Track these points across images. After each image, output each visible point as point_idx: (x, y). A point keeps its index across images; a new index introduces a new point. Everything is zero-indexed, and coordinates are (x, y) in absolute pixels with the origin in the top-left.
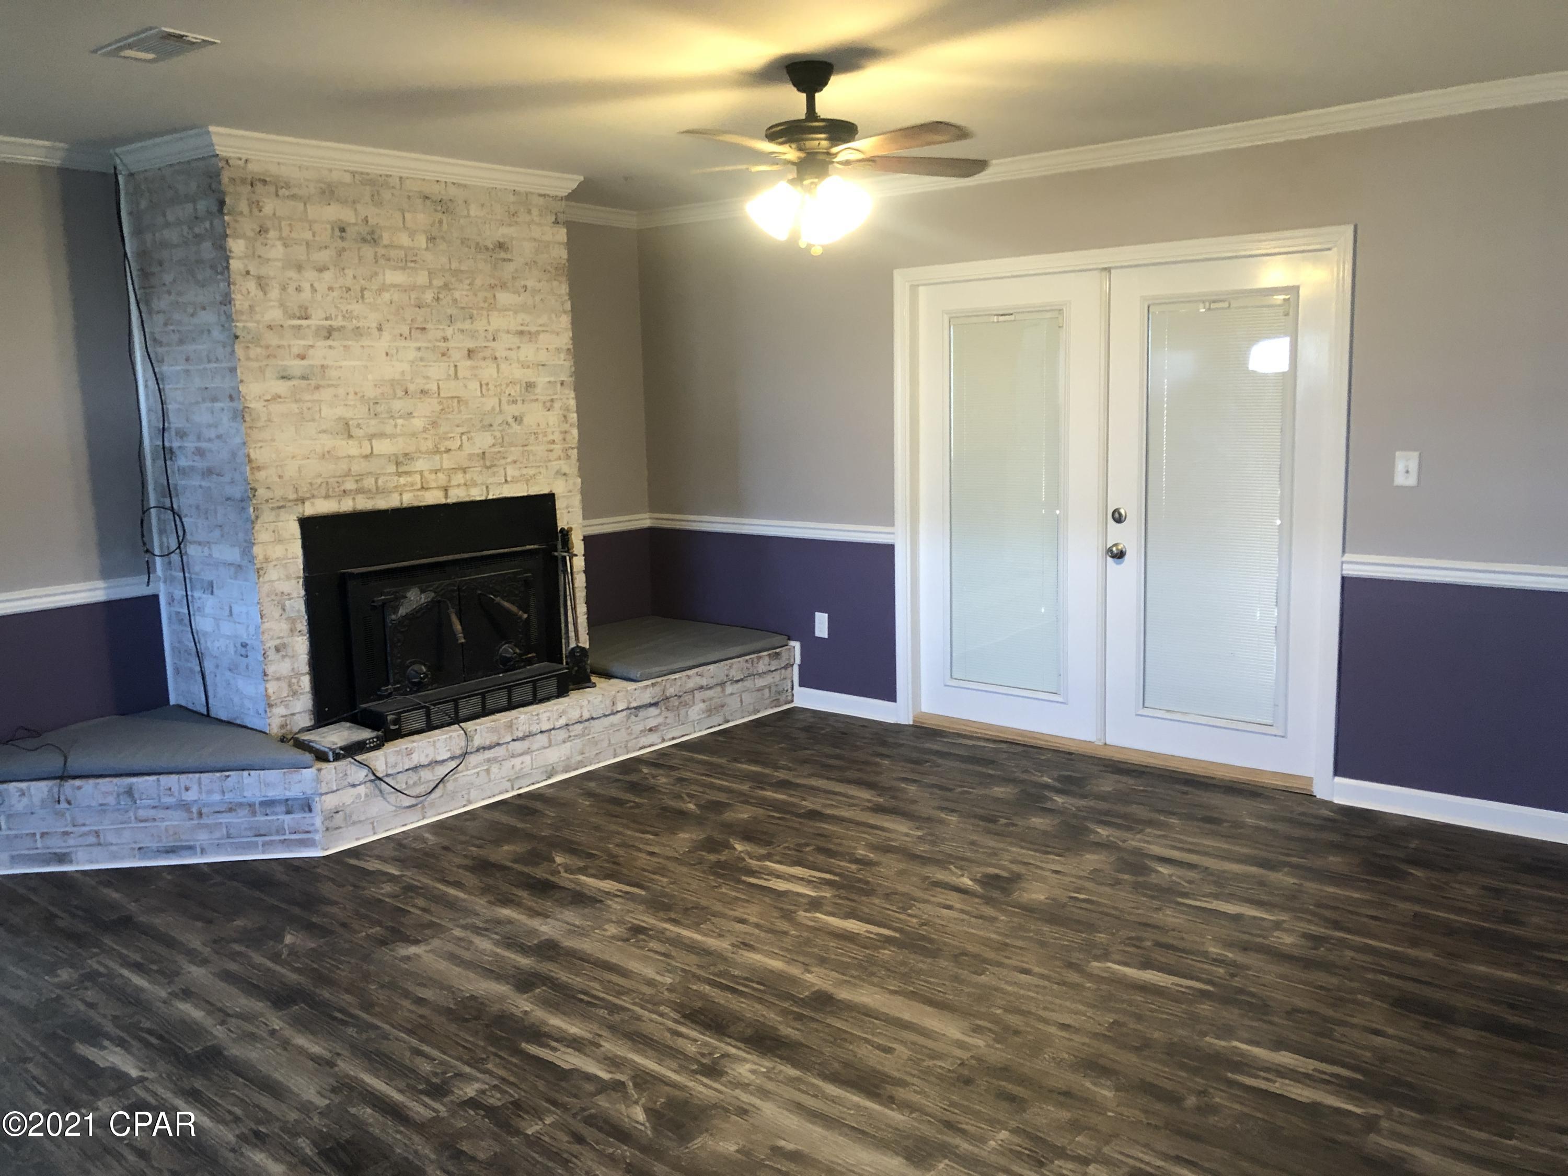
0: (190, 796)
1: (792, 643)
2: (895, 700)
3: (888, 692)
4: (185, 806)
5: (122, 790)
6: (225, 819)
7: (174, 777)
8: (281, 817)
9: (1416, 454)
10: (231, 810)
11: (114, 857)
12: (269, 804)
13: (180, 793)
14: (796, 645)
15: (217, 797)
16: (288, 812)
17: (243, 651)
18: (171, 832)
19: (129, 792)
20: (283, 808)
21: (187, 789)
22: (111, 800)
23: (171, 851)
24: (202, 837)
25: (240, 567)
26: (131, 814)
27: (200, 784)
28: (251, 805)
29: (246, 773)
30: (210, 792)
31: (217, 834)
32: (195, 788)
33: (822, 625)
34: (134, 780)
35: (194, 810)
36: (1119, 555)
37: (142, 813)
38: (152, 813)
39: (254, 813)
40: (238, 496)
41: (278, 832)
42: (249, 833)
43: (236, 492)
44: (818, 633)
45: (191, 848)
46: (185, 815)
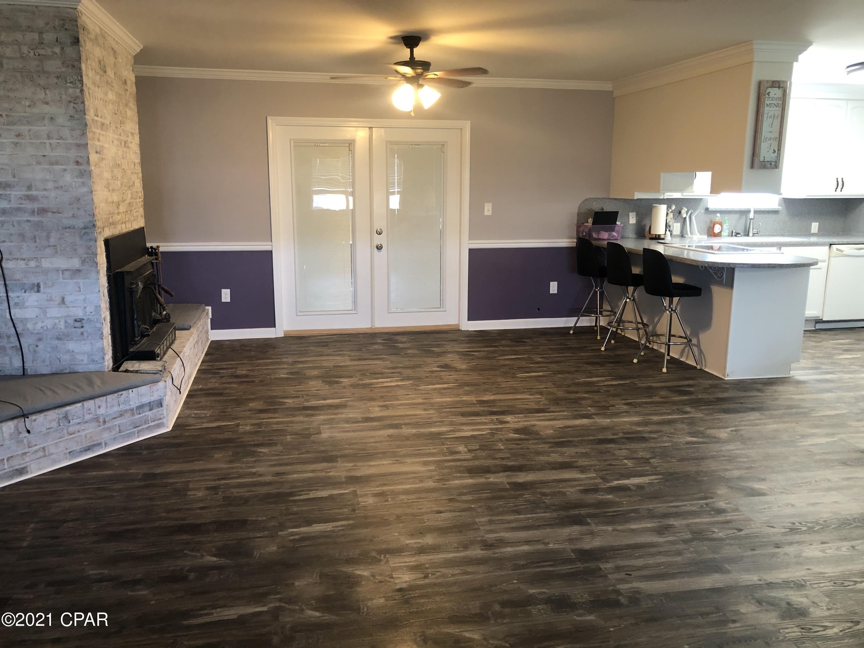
0: (102, 411)
1: (207, 308)
2: (274, 327)
4: (96, 419)
5: (61, 416)
6: (117, 422)
7: (92, 402)
8: (147, 413)
10: (121, 415)
11: (55, 462)
12: (141, 407)
13: (96, 411)
14: (209, 308)
15: (116, 409)
16: (151, 410)
17: (78, 324)
18: (88, 437)
19: (66, 417)
20: (147, 408)
21: (99, 407)
22: (54, 424)
23: (88, 449)
24: (106, 436)
26: (65, 431)
27: (106, 402)
28: (132, 410)
29: (130, 391)
30: (112, 406)
31: (114, 433)
32: (104, 405)
33: (226, 295)
34: (68, 408)
35: (101, 420)
37: (71, 429)
38: (77, 428)
39: (133, 414)
40: (82, 225)
41: (145, 423)
42: (131, 427)
43: (79, 223)
44: (223, 300)
45: (99, 444)
46: (97, 424)
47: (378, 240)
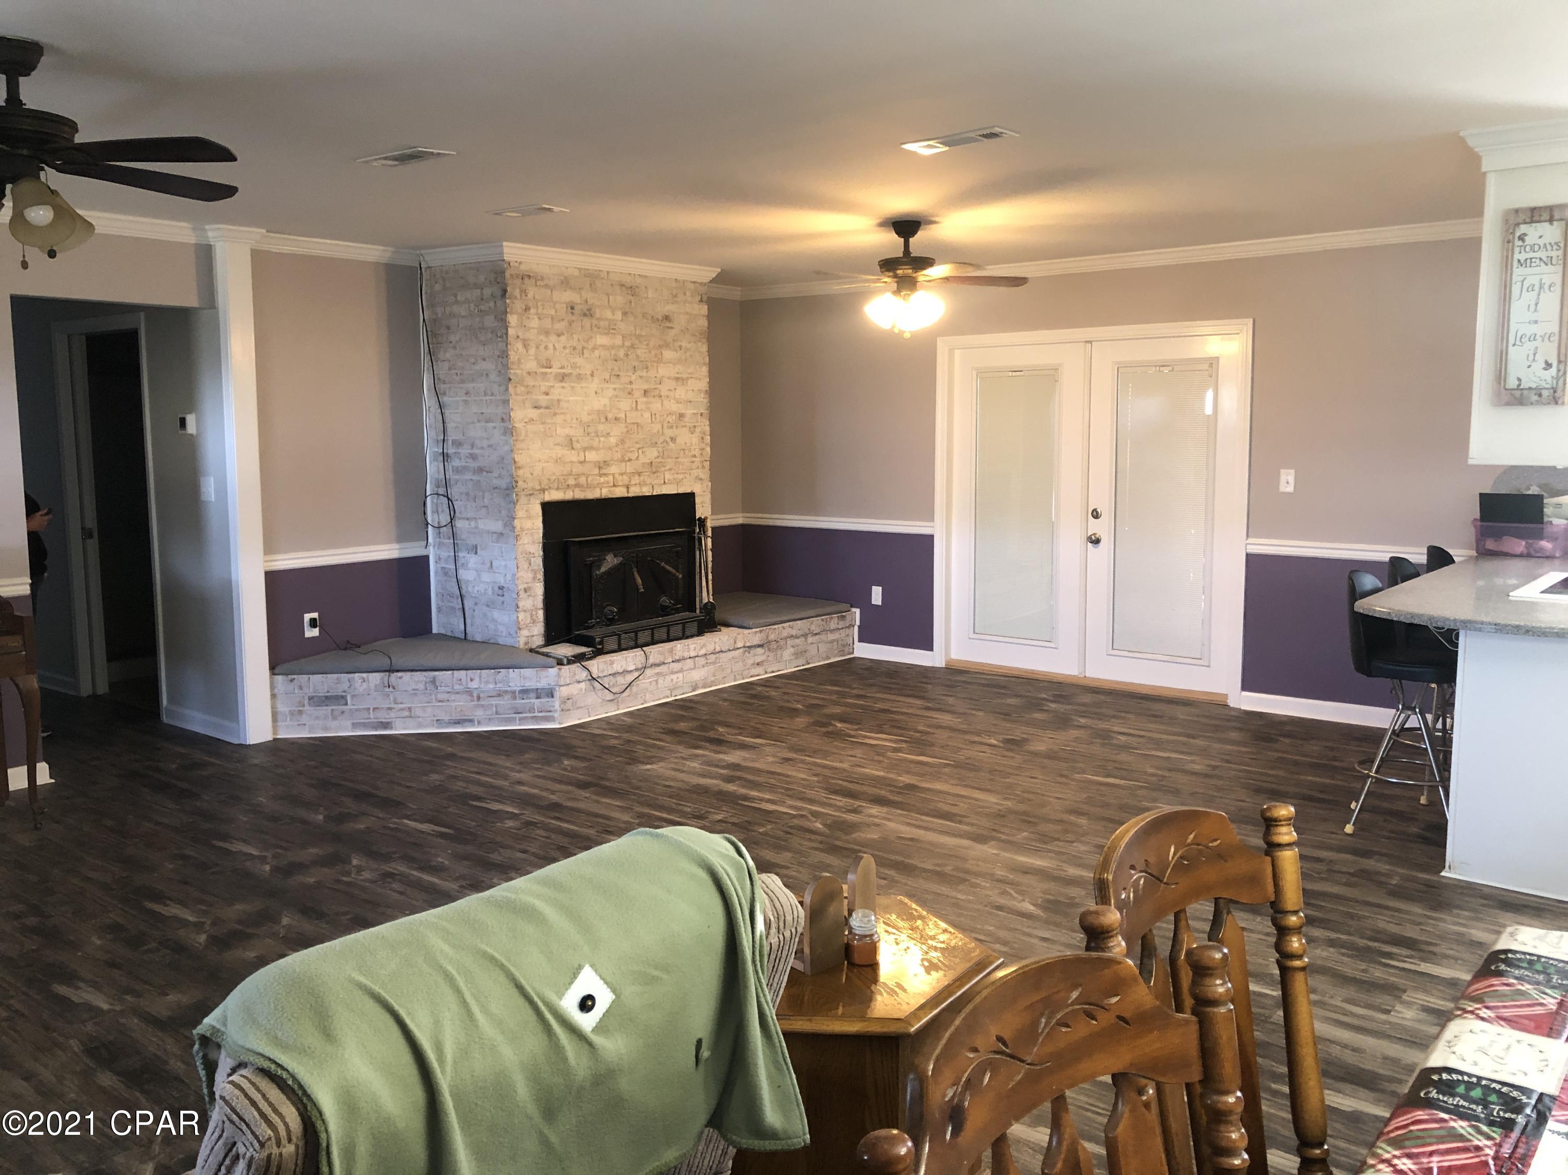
0: (474, 685)
1: (854, 610)
2: (931, 649)
3: (928, 645)
4: (469, 692)
5: (428, 680)
6: (494, 701)
7: (463, 673)
8: (533, 701)
9: (1293, 471)
10: (499, 695)
11: (420, 726)
12: (525, 692)
13: (467, 684)
14: (857, 611)
15: (491, 686)
16: (538, 698)
17: (500, 592)
18: (459, 709)
19: (433, 681)
20: (533, 695)
21: (472, 680)
22: (421, 686)
23: (458, 722)
24: (479, 714)
25: (502, 534)
26: (433, 697)
27: (480, 677)
28: (513, 692)
29: (511, 670)
30: (487, 682)
31: (489, 712)
32: (477, 680)
33: (877, 595)
34: (437, 673)
35: (475, 695)
36: (1096, 541)
37: (440, 696)
38: (445, 696)
39: (515, 698)
40: (504, 486)
41: (530, 712)
42: (510, 711)
43: (503, 483)
44: (874, 602)
45: (471, 721)
46: (469, 698)
47: (1095, 527)
